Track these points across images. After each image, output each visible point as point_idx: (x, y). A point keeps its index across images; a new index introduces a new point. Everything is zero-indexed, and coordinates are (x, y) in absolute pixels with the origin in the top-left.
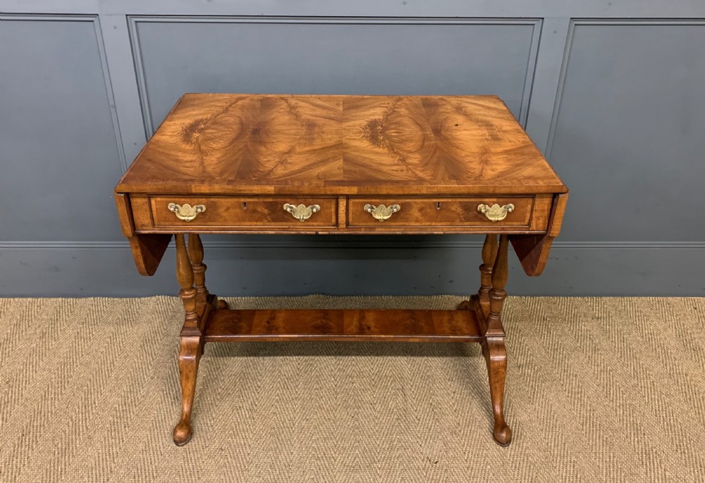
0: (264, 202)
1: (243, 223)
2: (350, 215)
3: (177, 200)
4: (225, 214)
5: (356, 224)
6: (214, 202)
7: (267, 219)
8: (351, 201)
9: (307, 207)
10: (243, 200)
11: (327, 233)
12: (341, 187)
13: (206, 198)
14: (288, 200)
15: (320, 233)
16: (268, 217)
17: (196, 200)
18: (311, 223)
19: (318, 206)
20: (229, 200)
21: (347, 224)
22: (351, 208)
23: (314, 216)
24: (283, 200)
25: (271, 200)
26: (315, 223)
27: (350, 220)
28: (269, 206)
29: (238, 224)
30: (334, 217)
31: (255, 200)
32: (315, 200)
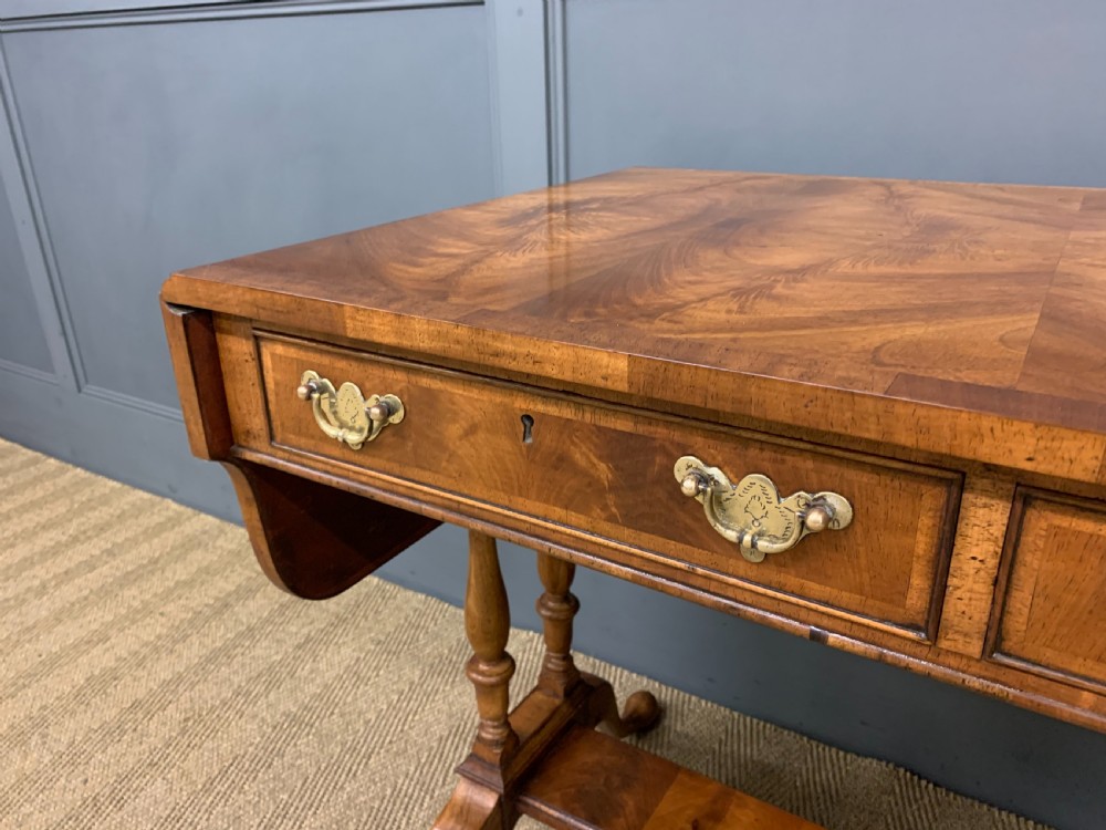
0: (599, 428)
1: (519, 501)
2: (1021, 599)
3: (326, 360)
4: (464, 449)
5: (1049, 655)
6: (428, 390)
7: (605, 508)
8: (1043, 522)
9: (782, 494)
10: (522, 404)
11: (873, 650)
12: (987, 422)
13: (408, 370)
14: (698, 441)
15: (833, 638)
16: (611, 499)
17: (376, 373)
18: (792, 581)
19: (837, 502)
20: (474, 393)
21: (995, 638)
22: (1032, 561)
23: (809, 548)
24: (677, 436)
25: (623, 424)
26: (814, 588)
27: (1017, 623)
28: (617, 448)
29: (503, 498)
30: (919, 583)
31: (567, 412)
32: (832, 468)
